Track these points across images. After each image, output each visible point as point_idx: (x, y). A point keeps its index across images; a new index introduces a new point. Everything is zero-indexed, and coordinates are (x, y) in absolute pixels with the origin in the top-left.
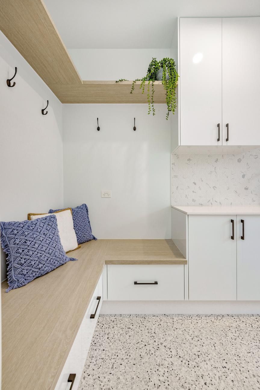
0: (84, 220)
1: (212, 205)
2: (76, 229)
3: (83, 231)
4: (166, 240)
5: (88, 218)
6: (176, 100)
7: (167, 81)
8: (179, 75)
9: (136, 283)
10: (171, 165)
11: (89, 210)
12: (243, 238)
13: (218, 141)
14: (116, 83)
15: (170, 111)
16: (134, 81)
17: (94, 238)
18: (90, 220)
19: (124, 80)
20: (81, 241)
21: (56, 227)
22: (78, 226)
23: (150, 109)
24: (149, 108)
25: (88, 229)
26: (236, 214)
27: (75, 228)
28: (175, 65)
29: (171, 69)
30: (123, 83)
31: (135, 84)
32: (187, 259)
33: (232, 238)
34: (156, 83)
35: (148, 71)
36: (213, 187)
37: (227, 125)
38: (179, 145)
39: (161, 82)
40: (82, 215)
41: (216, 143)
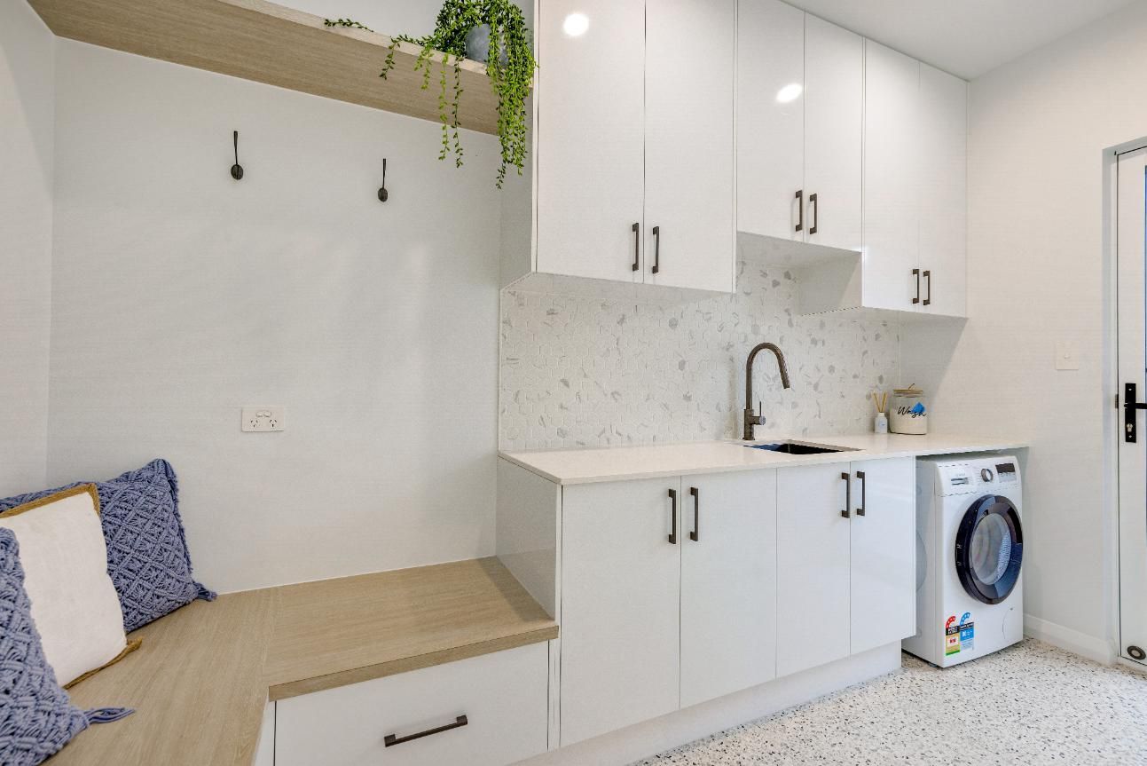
0: (157, 530)
1: (609, 443)
2: (121, 568)
3: (154, 573)
4: (480, 560)
5: (177, 515)
6: (524, 133)
7: (503, 71)
8: (536, 60)
9: (390, 741)
10: (501, 324)
11: (179, 486)
12: (694, 536)
13: (634, 270)
14: (324, 28)
15: (509, 162)
16: (395, 38)
17: (204, 594)
18: (183, 524)
19: (357, 23)
20: (139, 617)
21: (18, 586)
22: (128, 558)
23: (448, 145)
24: (445, 139)
25: (176, 564)
26: (679, 474)
27: (113, 566)
28: (524, 27)
29: (513, 36)
30: (353, 33)
31: (396, 48)
32: (557, 622)
33: (672, 539)
34: (467, 65)
35: (440, 19)
36: (612, 394)
37: (656, 231)
38: (533, 269)
39: (482, 68)
40: (151, 507)
41: (629, 276)
